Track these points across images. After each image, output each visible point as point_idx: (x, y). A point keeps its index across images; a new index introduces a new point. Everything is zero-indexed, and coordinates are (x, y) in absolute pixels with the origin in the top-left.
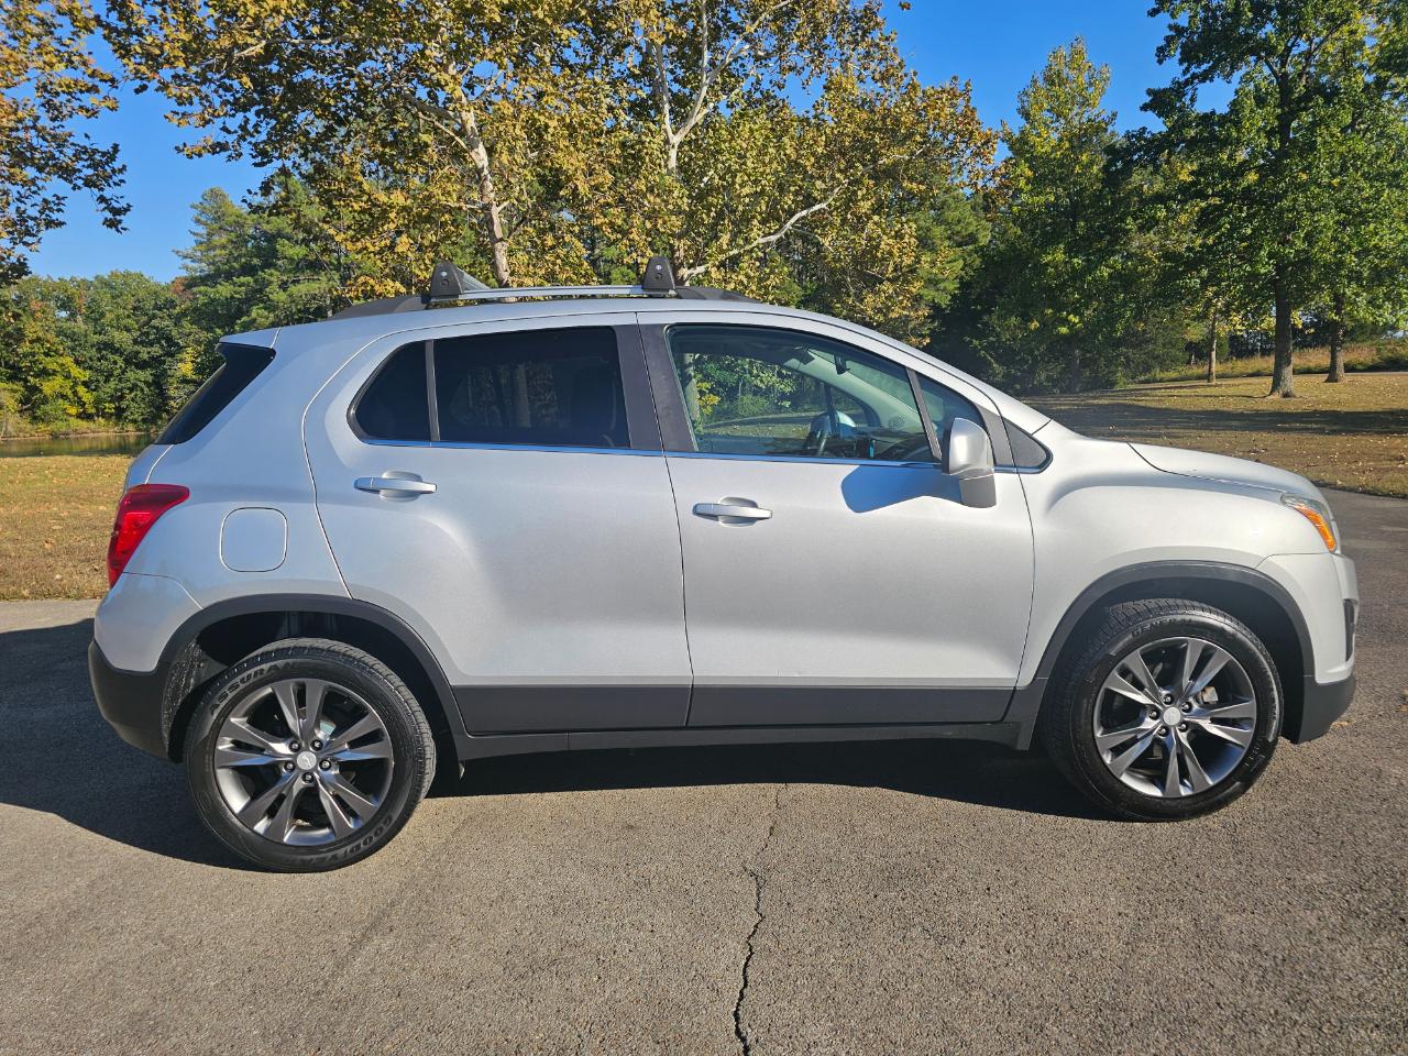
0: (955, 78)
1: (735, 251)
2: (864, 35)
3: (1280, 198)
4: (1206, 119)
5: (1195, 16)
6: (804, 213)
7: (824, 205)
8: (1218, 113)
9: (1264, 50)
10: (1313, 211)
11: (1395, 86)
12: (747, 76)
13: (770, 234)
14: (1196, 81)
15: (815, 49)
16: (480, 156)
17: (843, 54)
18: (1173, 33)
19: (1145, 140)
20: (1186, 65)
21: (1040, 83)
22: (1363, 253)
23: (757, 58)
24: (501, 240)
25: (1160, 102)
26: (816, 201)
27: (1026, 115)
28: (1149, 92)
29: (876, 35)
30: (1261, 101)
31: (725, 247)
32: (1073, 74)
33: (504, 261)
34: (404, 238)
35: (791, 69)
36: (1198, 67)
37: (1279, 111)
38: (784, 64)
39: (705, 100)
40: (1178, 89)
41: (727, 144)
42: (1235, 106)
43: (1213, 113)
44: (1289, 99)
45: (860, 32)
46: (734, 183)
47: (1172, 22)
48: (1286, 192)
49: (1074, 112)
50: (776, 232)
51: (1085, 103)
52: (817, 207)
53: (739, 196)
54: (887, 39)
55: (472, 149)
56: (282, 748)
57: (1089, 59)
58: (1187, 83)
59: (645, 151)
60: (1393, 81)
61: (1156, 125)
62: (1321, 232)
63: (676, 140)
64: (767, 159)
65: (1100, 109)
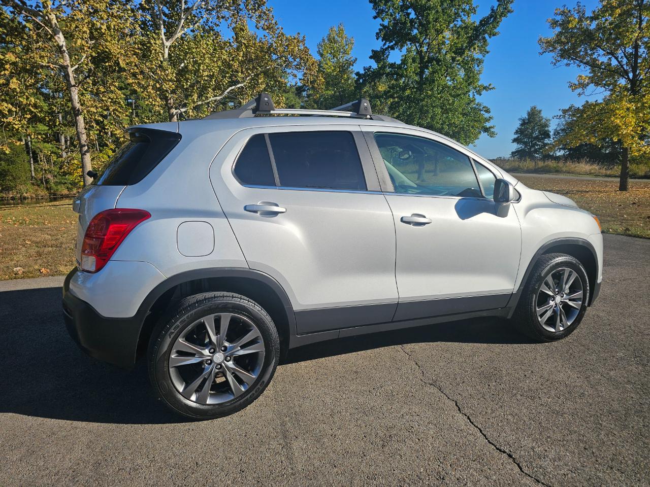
0: (299, 33)
1: (200, 103)
2: (259, 7)
3: (423, 100)
4: (392, 65)
5: (391, 22)
6: (233, 87)
7: (242, 85)
8: (397, 63)
9: (414, 40)
10: (433, 107)
11: (458, 61)
12: (202, 17)
13: (216, 96)
14: (390, 49)
15: (235, 10)
16: (61, 39)
17: (249, 14)
18: (381, 27)
19: (371, 71)
20: (384, 41)
21: (326, 41)
22: (450, 125)
23: (208, 10)
24: (74, 86)
25: (377, 56)
26: (238, 82)
27: (321, 55)
28: (373, 51)
29: (264, 8)
30: (414, 61)
31: (196, 100)
32: (339, 39)
33: (76, 97)
34: (14, 80)
35: (223, 17)
36: (390, 43)
37: (419, 66)
38: (219, 14)
39: (183, 27)
40: (383, 51)
41: (195, 50)
42: (404, 62)
43: (395, 63)
44: (424, 62)
45: (257, 6)
46: (199, 69)
47: (382, 22)
48: (424, 98)
49: (340, 56)
50: (220, 95)
51: (345, 52)
52: (239, 85)
53: (202, 76)
54: (269, 10)
55: (55, 35)
56: (206, 352)
57: (346, 34)
58: (386, 49)
59: (152, 47)
60: (457, 59)
61: (374, 65)
62: (436, 116)
63: (168, 44)
64: (215, 59)
65: (351, 56)
